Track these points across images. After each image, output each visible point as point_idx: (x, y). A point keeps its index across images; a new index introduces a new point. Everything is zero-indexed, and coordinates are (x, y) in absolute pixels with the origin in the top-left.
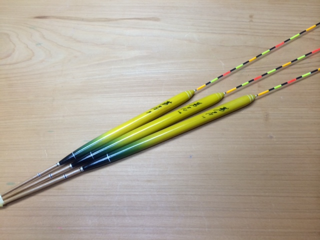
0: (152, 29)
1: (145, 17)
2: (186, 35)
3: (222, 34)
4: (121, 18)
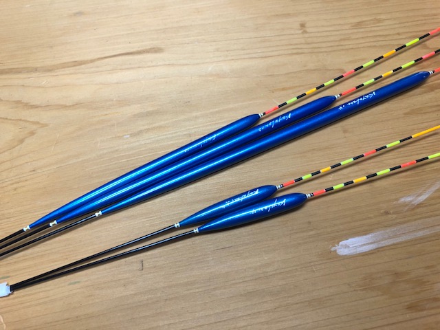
0: (153, 66)
1: (139, 49)
2: (210, 68)
3: (266, 57)
4: (99, 56)
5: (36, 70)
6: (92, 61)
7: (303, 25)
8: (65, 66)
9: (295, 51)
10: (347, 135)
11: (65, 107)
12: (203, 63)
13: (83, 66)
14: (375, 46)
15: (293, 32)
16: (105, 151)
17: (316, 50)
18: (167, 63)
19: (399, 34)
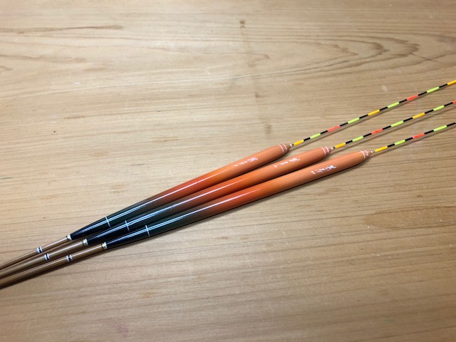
1: (104, 25)
2: (158, 44)
3: (207, 41)
4: (68, 27)
5: (12, 31)
6: (61, 29)
7: (242, 22)
8: (37, 30)
9: (231, 39)
10: (258, 99)
11: (30, 58)
12: (154, 40)
13: (52, 32)
14: (297, 42)
15: (233, 26)
16: (56, 92)
17: (250, 40)
18: (125, 37)
19: (318, 36)
